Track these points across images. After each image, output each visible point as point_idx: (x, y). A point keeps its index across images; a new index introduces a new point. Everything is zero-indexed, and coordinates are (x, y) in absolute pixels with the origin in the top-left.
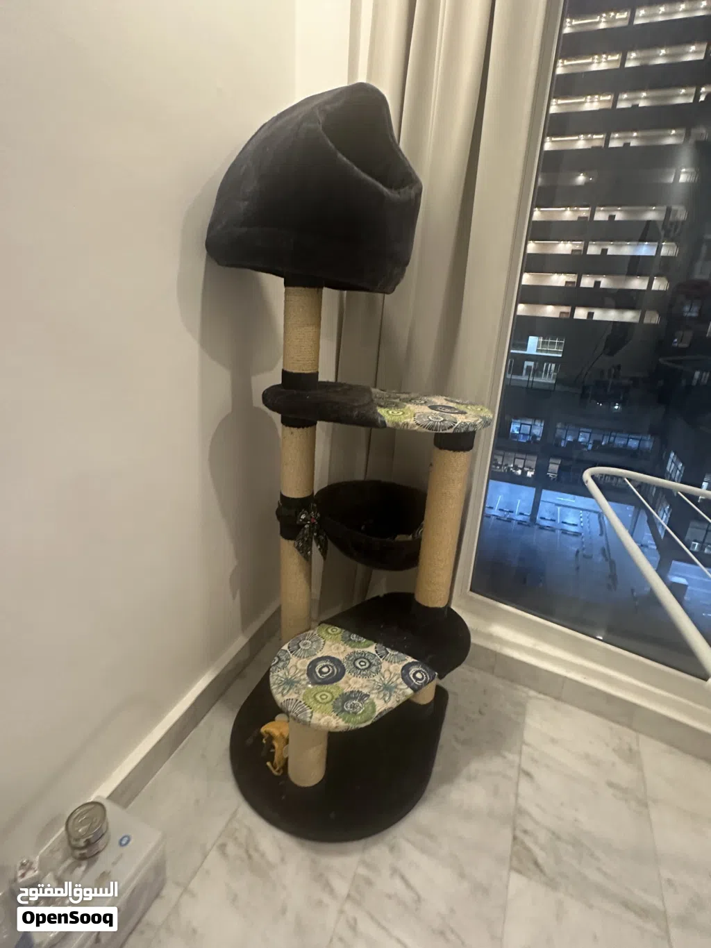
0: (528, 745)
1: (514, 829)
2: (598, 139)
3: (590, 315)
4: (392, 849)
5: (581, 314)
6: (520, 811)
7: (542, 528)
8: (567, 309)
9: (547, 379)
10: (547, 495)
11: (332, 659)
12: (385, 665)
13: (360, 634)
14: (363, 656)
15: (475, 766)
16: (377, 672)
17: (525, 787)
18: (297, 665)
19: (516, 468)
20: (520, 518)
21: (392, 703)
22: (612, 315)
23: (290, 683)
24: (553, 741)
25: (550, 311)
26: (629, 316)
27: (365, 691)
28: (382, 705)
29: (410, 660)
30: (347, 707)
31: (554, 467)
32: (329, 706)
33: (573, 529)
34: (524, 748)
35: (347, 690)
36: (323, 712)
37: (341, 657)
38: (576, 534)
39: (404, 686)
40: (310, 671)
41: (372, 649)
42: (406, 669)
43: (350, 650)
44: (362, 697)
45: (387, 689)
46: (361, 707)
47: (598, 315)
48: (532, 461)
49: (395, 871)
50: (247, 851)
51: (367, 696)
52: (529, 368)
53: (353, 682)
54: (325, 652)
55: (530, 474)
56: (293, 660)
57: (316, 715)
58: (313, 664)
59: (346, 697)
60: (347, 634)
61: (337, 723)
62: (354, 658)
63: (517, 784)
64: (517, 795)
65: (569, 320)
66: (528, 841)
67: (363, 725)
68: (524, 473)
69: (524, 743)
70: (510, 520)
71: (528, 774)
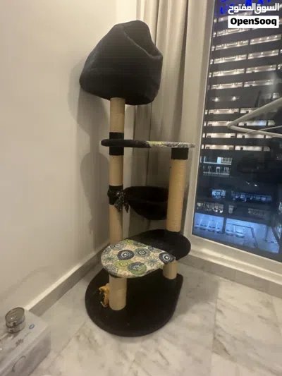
0: (220, 299)
1: (214, 334)
2: (240, 84)
3: (242, 148)
4: (156, 340)
5: (238, 148)
6: (217, 327)
7: (228, 234)
8: (232, 146)
9: (226, 174)
10: (229, 220)
11: (129, 251)
12: (152, 253)
13: (142, 242)
14: (142, 250)
15: (195, 307)
16: (148, 255)
17: (219, 317)
18: (113, 253)
19: (215, 209)
20: (218, 230)
21: (154, 267)
22: (251, 148)
23: (110, 259)
24: (232, 298)
25: (225, 147)
26: (258, 149)
27: (142, 262)
28: (149, 268)
29: (163, 252)
30: (134, 268)
31: (231, 209)
32: (126, 267)
33: (241, 235)
34: (218, 301)
35: (134, 262)
36: (123, 269)
37: (133, 250)
38: (242, 237)
39: (160, 261)
40: (119, 255)
41: (147, 248)
42: (161, 255)
43: (137, 248)
44: (140, 264)
45: (153, 262)
46: (140, 268)
47: (245, 148)
48: (222, 207)
49: (157, 351)
50: (88, 339)
51: (143, 264)
52: (218, 170)
53: (136, 259)
54: (126, 248)
55: (221, 212)
56: (112, 251)
57: (120, 270)
58: (121, 252)
59: (134, 264)
60: (136, 242)
61: (129, 274)
62: (138, 251)
63: (215, 316)
64: (215, 320)
65: (233, 151)
66: (221, 340)
67: (141, 276)
68: (219, 211)
69: (218, 298)
70: (214, 231)
71: (220, 311)
